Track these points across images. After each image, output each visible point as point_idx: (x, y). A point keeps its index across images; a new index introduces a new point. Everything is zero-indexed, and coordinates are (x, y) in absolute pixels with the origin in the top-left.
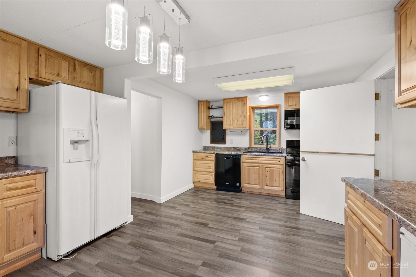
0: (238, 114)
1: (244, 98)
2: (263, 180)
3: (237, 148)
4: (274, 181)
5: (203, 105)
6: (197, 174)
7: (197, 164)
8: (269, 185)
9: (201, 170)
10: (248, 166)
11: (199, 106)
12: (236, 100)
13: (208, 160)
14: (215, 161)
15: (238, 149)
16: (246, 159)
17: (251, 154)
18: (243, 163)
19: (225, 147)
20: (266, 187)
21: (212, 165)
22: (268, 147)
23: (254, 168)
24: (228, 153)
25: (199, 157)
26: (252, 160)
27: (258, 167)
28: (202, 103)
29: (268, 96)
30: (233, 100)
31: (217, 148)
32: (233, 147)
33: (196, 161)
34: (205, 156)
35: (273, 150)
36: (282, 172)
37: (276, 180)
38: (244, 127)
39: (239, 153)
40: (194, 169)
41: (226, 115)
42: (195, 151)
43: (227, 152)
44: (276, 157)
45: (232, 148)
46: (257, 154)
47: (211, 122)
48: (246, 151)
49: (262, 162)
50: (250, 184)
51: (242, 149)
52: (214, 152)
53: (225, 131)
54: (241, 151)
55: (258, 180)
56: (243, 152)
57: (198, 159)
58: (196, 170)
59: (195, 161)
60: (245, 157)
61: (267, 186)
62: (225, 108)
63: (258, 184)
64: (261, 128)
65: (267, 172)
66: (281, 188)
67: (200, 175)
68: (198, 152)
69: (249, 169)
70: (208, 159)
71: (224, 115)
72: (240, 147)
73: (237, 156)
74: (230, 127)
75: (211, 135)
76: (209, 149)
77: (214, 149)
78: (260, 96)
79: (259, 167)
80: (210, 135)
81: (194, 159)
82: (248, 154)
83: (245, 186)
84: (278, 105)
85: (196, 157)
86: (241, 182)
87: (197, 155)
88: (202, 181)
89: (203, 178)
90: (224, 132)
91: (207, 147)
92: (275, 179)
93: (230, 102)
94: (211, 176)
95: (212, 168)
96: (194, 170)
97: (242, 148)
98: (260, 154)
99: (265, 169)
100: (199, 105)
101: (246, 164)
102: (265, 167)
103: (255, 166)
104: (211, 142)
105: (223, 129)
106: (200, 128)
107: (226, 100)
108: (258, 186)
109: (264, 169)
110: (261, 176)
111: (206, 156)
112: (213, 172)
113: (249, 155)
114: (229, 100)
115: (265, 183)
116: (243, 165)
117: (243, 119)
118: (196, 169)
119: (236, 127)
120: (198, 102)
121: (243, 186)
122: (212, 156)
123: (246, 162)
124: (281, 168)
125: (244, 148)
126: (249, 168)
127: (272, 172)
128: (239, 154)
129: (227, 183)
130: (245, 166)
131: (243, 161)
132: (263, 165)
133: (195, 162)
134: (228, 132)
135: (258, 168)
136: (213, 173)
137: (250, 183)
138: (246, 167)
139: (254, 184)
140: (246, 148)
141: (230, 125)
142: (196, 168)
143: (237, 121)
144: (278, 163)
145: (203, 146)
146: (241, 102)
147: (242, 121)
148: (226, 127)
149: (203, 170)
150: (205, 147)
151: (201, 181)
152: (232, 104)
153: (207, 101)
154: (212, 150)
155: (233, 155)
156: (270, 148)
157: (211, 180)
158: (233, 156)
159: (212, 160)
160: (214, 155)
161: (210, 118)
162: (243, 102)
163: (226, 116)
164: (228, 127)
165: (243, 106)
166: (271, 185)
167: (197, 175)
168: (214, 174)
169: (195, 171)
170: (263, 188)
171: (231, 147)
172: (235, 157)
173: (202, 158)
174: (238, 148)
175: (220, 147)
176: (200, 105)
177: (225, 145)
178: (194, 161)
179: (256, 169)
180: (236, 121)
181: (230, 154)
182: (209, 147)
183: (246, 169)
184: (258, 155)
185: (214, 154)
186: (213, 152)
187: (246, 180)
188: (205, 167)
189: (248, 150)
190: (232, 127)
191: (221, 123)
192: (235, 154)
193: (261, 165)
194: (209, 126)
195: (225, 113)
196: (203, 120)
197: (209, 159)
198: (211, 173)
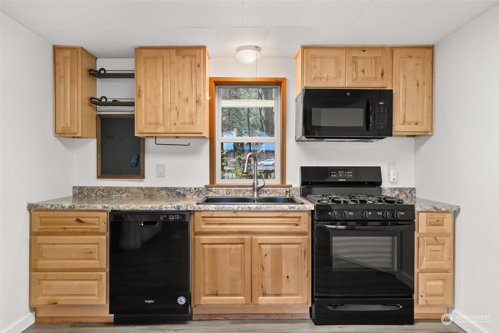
0: (179, 93)
1: (198, 51)
2: (253, 279)
3: (175, 189)
4: (284, 279)
5: (68, 60)
6: (45, 280)
7: (43, 246)
8: (270, 293)
9: (58, 267)
10: (211, 242)
11: (55, 63)
12: (173, 52)
13: (84, 233)
14: (108, 234)
15: (180, 193)
16: (207, 224)
17: (221, 208)
18: (196, 234)
19: (141, 189)
20: (262, 300)
21: (96, 246)
22: (259, 185)
23: (230, 249)
24: (152, 207)
25: (53, 224)
26: (222, 224)
27: (241, 243)
28: (68, 53)
29: (260, 52)
30: (165, 52)
31: (118, 192)
32: (166, 188)
33: (41, 239)
34: (75, 219)
35: (268, 193)
36: (303, 252)
37: (288, 277)
38: (198, 131)
39: (183, 205)
40: (33, 266)
41: (143, 95)
42: (37, 206)
43: (146, 206)
44: (289, 213)
45: (163, 189)
46: (238, 208)
47: (98, 115)
48: (202, 198)
49: (252, 230)
50: (217, 295)
51: (189, 192)
52: (105, 207)
53: (140, 142)
54: (188, 197)
55: (239, 283)
56: (198, 204)
57: (48, 230)
58: (39, 267)
59: (39, 237)
60: (203, 217)
61: (264, 294)
62: (140, 76)
63: (240, 293)
64: (240, 138)
65: (264, 255)
66: (300, 297)
67: (57, 283)
68: (49, 207)
69: (214, 252)
70: (83, 230)
71: (139, 96)
72: (185, 186)
73: (180, 215)
74: (155, 131)
75: (100, 155)
76: (94, 195)
77: (108, 192)
78: (239, 49)
79: (243, 243)
80: (98, 153)
81: (35, 230)
82: (211, 209)
83: (202, 303)
84: (280, 80)
85: (42, 223)
86: (192, 291)
87: (43, 219)
88: (62, 300)
89: (66, 293)
90: (140, 144)
91: (87, 189)
92: (285, 274)
93: (155, 58)
94: (96, 282)
95: (97, 258)
96: (33, 269)
97: (190, 189)
98: (246, 206)
99: (260, 248)
100: (57, 60)
101: (205, 238)
102: (260, 244)
103: (231, 242)
104: (100, 173)
105: (136, 135)
106: (59, 130)
107: (144, 51)
108: (241, 299)
109: (256, 249)
110: (250, 268)
111: (78, 220)
112: (101, 270)
113: (213, 211)
114: (154, 53)
115: (260, 287)
116: (197, 242)
117: (194, 110)
118: (41, 264)
119: (173, 130)
120: (51, 50)
121: (196, 303)
122: (97, 219)
123: (206, 230)
124: (300, 243)
125: (195, 189)
126: (215, 250)
127: (278, 256)
128: (184, 209)
129: (149, 300)
130: (203, 244)
131: (197, 230)
132: (254, 237)
133: (39, 242)
134: (150, 144)
135: (240, 246)
136: (100, 273)
137: (219, 293)
138: (206, 247)
139: (228, 293)
140: (200, 189)
141: (157, 124)
142: (40, 262)
143: (178, 114)
144: (295, 230)
145: (74, 187)
146: (187, 60)
147: (191, 115)
148: (144, 131)
149: (66, 267)
150: (81, 188)
151: (60, 303)
152: (163, 63)
153: (83, 49)
154: (102, 196)
155: (168, 213)
156: (263, 186)
157: (94, 295)
158: (168, 215)
159: (97, 230)
160: (104, 217)
161: (95, 102)
162: (193, 59)
163: (146, 96)
164: (150, 131)
165: (196, 71)
166: (275, 293)
167: (44, 283)
168: (104, 276)
169: (36, 270)
170: (254, 302)
171: (158, 188)
172: (172, 218)
173: (63, 227)
174: (177, 188)
175: (127, 188)
176: (60, 59)
177: (142, 181)
178: (33, 237)
179: (236, 249)
180: (174, 113)
181: (157, 209)
182: (91, 189)
183: (207, 252)
184: (240, 209)
185: (104, 211)
186: (99, 207)
187: (205, 284)
188: (74, 257)
189: (207, 194)
190: (161, 130)
191: (130, 120)
192: (174, 209)
193: (247, 237)
194: (93, 127)
195: (143, 88)
196: (71, 108)
197: (89, 230)
198: (95, 273)
